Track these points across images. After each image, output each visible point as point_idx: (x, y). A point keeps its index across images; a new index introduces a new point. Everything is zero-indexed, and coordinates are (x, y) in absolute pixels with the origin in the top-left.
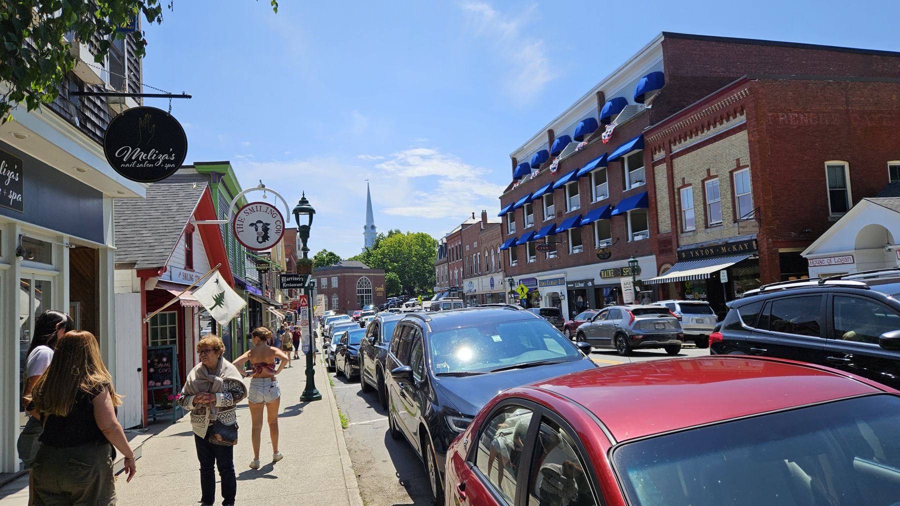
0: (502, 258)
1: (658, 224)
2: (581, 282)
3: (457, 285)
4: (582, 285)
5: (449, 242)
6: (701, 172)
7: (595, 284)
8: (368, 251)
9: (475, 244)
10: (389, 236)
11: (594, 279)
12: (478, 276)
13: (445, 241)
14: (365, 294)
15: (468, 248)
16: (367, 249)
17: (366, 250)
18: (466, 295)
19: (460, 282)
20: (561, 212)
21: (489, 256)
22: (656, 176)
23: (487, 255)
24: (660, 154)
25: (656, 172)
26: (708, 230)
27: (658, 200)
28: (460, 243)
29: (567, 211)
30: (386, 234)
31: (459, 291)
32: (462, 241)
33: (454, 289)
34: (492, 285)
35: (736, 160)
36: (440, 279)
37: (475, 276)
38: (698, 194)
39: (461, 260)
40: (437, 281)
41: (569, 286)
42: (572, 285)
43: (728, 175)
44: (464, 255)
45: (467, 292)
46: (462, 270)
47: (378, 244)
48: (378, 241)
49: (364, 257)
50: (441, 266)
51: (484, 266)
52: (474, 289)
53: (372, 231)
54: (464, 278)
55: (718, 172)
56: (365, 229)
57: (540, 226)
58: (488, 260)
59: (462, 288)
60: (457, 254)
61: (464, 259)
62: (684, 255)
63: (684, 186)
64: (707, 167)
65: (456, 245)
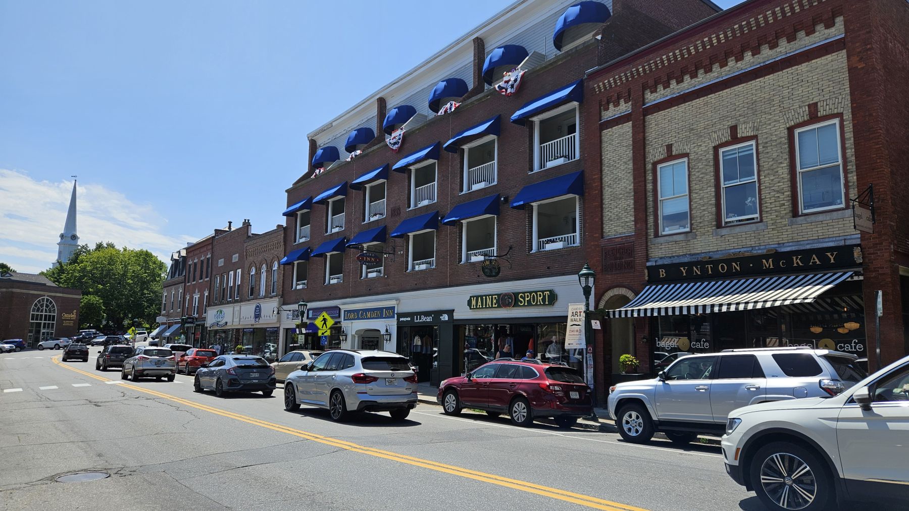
0: (279, 278)
1: (602, 224)
2: (427, 314)
3: (196, 315)
4: (429, 319)
5: (190, 255)
6: (715, 132)
7: (455, 318)
8: (61, 266)
9: (235, 258)
10: (96, 250)
11: (454, 310)
12: (234, 303)
13: (184, 253)
14: (43, 322)
15: (221, 262)
16: (60, 263)
17: (58, 265)
18: (209, 329)
19: (201, 310)
20: (399, 209)
21: (256, 273)
22: (604, 145)
23: (253, 273)
24: (617, 109)
25: (604, 139)
26: (724, 231)
27: (605, 184)
28: (209, 256)
29: (409, 207)
30: (92, 247)
31: (199, 323)
32: (212, 254)
33: (189, 320)
34: (257, 316)
35: (809, 106)
36: (169, 306)
37: (229, 303)
38: (704, 171)
39: (208, 279)
40: (163, 308)
41: (401, 319)
42: (409, 319)
43: (785, 133)
44: (214, 273)
45: (213, 325)
46: (206, 294)
47: (77, 258)
48: (77, 255)
49: (54, 274)
50: (173, 287)
51: (247, 290)
52: (224, 322)
53: (72, 242)
54: (209, 305)
55: (758, 130)
56: (61, 239)
57: (357, 230)
58: (254, 280)
59: (204, 319)
60: (202, 272)
61: (213, 278)
62: (662, 273)
63: (670, 157)
64: (732, 123)
65: (202, 259)
